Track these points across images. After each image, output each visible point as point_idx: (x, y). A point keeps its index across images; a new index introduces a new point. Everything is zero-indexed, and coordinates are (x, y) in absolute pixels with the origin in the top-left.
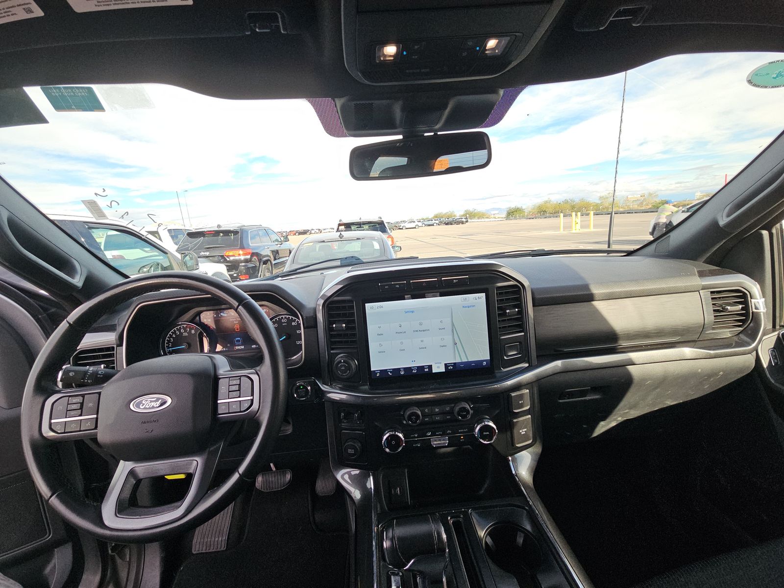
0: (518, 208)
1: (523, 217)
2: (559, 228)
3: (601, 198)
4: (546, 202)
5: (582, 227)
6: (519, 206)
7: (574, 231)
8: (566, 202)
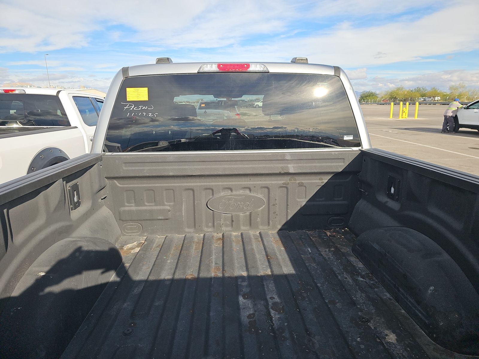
0: (372, 93)
1: (375, 102)
2: (389, 115)
3: (451, 88)
4: (399, 89)
5: (409, 116)
6: (373, 91)
7: (400, 119)
8: (418, 90)
